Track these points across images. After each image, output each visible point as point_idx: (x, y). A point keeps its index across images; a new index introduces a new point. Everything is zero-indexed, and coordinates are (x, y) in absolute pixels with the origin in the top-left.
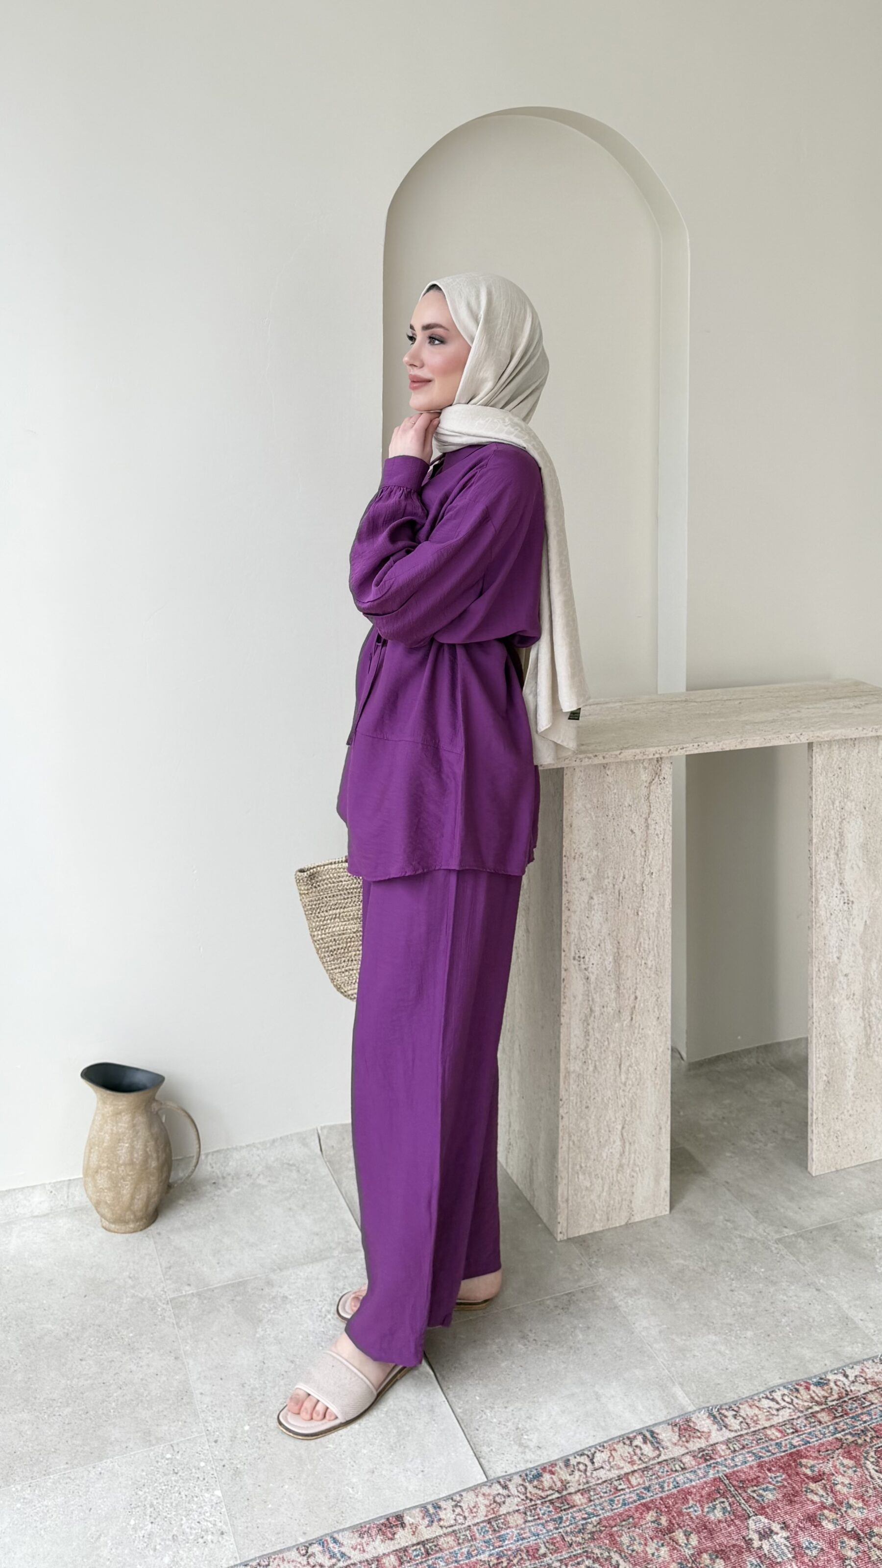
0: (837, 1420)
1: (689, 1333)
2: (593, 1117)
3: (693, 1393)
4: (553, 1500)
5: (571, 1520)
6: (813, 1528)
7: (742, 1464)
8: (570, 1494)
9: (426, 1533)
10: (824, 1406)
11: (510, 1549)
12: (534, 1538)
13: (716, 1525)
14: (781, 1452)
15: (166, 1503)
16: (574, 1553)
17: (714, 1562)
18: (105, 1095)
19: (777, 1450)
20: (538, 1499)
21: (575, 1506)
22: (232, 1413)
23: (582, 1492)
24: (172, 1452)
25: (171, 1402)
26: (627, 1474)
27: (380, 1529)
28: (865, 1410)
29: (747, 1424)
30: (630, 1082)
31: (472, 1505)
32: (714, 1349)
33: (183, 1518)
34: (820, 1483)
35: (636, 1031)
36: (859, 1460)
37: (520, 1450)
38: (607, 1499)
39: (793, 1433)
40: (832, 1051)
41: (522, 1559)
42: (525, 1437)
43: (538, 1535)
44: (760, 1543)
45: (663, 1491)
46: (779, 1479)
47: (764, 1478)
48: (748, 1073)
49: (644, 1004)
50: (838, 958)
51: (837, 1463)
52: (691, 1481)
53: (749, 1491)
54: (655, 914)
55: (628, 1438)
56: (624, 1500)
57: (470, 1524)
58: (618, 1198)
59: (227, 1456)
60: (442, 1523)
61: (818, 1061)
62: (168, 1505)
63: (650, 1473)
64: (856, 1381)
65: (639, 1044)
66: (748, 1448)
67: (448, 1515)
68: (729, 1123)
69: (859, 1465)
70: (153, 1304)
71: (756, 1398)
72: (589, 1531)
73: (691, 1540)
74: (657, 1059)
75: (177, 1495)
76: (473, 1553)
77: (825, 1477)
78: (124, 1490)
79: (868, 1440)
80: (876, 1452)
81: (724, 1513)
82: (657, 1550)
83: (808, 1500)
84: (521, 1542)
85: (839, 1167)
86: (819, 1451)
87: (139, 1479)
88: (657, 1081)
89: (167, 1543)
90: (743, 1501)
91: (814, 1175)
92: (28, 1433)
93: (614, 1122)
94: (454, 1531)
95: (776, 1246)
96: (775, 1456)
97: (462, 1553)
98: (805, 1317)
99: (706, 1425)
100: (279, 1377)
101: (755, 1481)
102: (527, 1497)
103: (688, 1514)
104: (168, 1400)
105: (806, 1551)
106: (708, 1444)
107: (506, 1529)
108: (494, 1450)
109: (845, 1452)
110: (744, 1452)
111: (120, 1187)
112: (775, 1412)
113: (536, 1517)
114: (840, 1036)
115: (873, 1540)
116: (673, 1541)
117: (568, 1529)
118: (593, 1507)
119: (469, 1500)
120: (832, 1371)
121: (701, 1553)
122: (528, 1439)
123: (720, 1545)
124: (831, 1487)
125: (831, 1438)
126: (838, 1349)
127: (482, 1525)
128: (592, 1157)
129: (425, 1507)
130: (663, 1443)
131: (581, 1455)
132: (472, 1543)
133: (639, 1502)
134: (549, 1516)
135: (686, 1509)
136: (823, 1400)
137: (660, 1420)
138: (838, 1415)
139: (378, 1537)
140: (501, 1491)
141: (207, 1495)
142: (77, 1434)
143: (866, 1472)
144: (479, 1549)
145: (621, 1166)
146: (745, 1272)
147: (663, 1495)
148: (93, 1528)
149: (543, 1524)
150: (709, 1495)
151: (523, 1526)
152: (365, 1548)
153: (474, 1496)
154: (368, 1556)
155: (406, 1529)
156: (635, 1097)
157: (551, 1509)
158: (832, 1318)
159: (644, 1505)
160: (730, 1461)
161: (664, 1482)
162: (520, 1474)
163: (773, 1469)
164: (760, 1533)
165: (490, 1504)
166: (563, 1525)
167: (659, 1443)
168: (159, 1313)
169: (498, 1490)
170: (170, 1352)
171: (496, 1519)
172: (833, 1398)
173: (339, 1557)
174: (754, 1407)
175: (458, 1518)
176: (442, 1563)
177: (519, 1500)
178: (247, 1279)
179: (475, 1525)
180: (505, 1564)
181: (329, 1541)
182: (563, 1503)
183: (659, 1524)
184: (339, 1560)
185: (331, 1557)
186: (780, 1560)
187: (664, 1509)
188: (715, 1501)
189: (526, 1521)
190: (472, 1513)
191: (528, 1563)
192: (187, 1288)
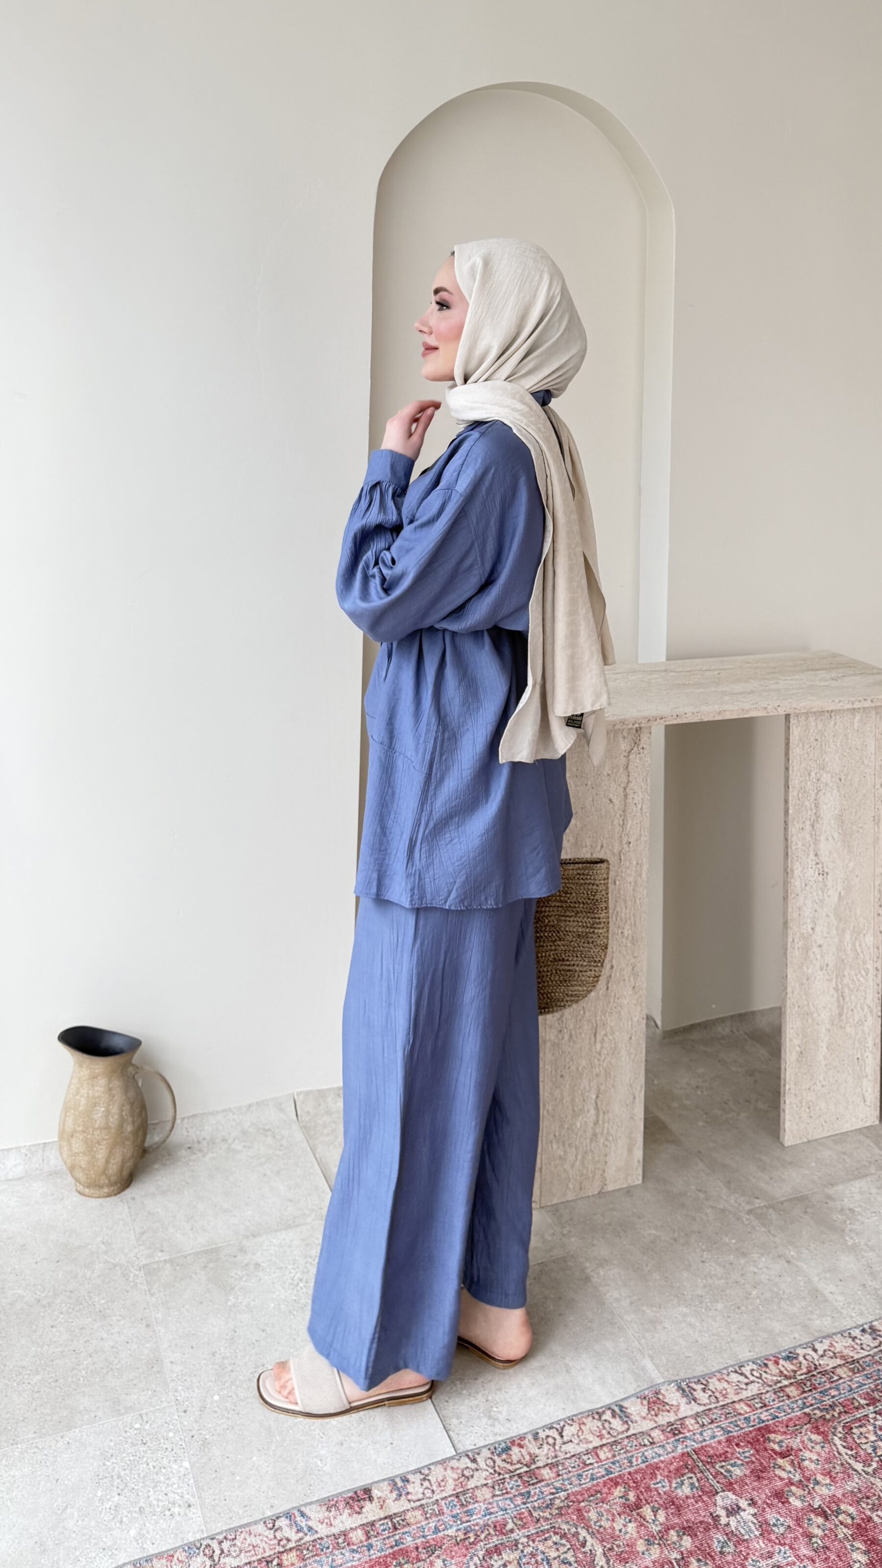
0: (805, 1395)
1: (660, 1305)
2: (567, 1086)
3: (662, 1366)
4: (521, 1473)
5: (539, 1495)
6: (780, 1505)
7: (711, 1439)
8: (538, 1468)
9: (394, 1507)
10: (793, 1381)
11: (477, 1524)
12: (502, 1513)
13: (684, 1501)
14: (749, 1427)
15: (134, 1474)
16: (542, 1528)
17: (681, 1539)
18: (81, 1059)
19: (745, 1425)
20: (507, 1473)
21: (543, 1480)
22: (202, 1383)
23: (551, 1466)
24: (141, 1421)
25: (141, 1370)
26: (596, 1448)
27: (348, 1503)
28: (833, 1385)
29: (716, 1398)
30: (605, 1052)
31: (440, 1478)
32: (684, 1321)
33: (151, 1490)
34: (788, 1459)
35: (612, 1000)
36: (827, 1436)
37: (490, 1422)
38: (575, 1474)
39: (761, 1407)
40: (805, 1022)
41: (489, 1534)
42: (495, 1409)
43: (506, 1510)
44: (727, 1519)
45: (631, 1466)
46: (747, 1454)
47: (732, 1454)
48: (722, 1042)
49: (620, 973)
50: (813, 929)
51: (805, 1438)
52: (659, 1456)
53: (717, 1467)
54: (632, 883)
55: (598, 1413)
56: (592, 1475)
57: (438, 1497)
58: (591, 1167)
59: (196, 1427)
60: (410, 1497)
61: (792, 1031)
62: (136, 1476)
63: (619, 1447)
64: (825, 1355)
65: (614, 1013)
66: (717, 1422)
67: (415, 1489)
68: (702, 1092)
69: (826, 1440)
70: (126, 1270)
71: (725, 1372)
72: (556, 1507)
73: (658, 1516)
74: (632, 1028)
75: (147, 1467)
76: (441, 1528)
77: (793, 1453)
78: (91, 1460)
79: (836, 1415)
80: (844, 1427)
81: (692, 1489)
82: (625, 1526)
83: (776, 1475)
84: (488, 1517)
85: (810, 1138)
86: (787, 1426)
87: (107, 1450)
88: (632, 1050)
89: (134, 1515)
90: (711, 1477)
91: (786, 1145)
93: (588, 1091)
94: (421, 1505)
95: (747, 1217)
96: (743, 1431)
97: (429, 1527)
98: (775, 1289)
99: (675, 1398)
100: (249, 1345)
101: (723, 1456)
102: (495, 1471)
103: (656, 1489)
104: (138, 1368)
105: (773, 1528)
106: (676, 1418)
107: (474, 1503)
108: (463, 1422)
109: (813, 1428)
110: (712, 1426)
111: (95, 1152)
112: (744, 1386)
113: (504, 1491)
114: (814, 1006)
115: (841, 1517)
116: (641, 1517)
117: (536, 1504)
118: (561, 1482)
119: (437, 1473)
120: (800, 1346)
121: (669, 1529)
122: (497, 1411)
123: (687, 1521)
124: (798, 1462)
125: (799, 1413)
126: (808, 1322)
127: (450, 1499)
128: (566, 1126)
129: (393, 1481)
130: (633, 1417)
131: (551, 1428)
132: (440, 1518)
133: (607, 1477)
134: (517, 1490)
135: (654, 1484)
136: (792, 1374)
137: (630, 1394)
138: (806, 1389)
139: (346, 1511)
140: (470, 1464)
141: (175, 1466)
142: (46, 1403)
143: (834, 1448)
144: (447, 1524)
145: (595, 1135)
146: (715, 1243)
147: (632, 1470)
148: (60, 1499)
149: (511, 1499)
150: (677, 1470)
151: (491, 1500)
152: (332, 1522)
153: (442, 1470)
154: (335, 1531)
155: (374, 1502)
156: (610, 1066)
157: (519, 1483)
158: (802, 1291)
159: (611, 1480)
160: (698, 1436)
161: (632, 1456)
162: (489, 1447)
163: (742, 1444)
164: (727, 1510)
165: (459, 1478)
166: (531, 1499)
167: (628, 1417)
168: (131, 1280)
169: (466, 1463)
170: (142, 1320)
171: (464, 1493)
172: (802, 1372)
173: (307, 1532)
174: (723, 1381)
175: (426, 1492)
176: (409, 1539)
177: (488, 1474)
178: (220, 1245)
179: (442, 1499)
180: (472, 1540)
181: (297, 1514)
182: (531, 1477)
183: (627, 1500)
184: (306, 1534)
185: (298, 1531)
186: (746, 1537)
187: (632, 1484)
188: (683, 1476)
189: (494, 1496)
190: (440, 1486)
191: (495, 1539)
192: (160, 1254)
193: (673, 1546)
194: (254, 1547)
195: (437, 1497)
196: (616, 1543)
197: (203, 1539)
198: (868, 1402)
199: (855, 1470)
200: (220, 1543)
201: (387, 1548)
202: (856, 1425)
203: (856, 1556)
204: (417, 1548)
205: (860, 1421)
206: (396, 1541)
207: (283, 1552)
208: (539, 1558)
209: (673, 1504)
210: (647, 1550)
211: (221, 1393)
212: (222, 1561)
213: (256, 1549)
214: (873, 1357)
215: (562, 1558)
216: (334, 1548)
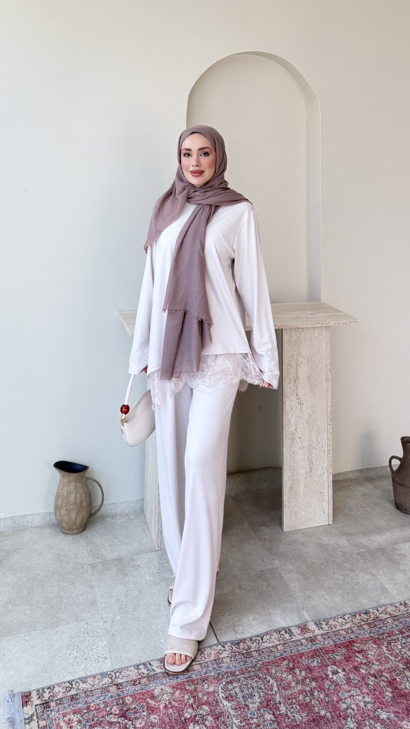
0: (372, 629)
1: (313, 590)
3: (311, 614)
4: (243, 653)
5: (251, 662)
6: (356, 672)
7: (328, 644)
8: (251, 651)
10: (366, 622)
11: (223, 672)
12: (234, 668)
13: (314, 668)
14: (345, 640)
16: (251, 675)
17: (311, 683)
19: (343, 639)
20: (237, 653)
21: (253, 656)
22: (113, 611)
23: (257, 651)
24: (86, 625)
25: (88, 605)
26: (276, 645)
28: (384, 625)
29: (331, 628)
31: (208, 653)
32: (323, 597)
33: (90, 652)
34: (361, 654)
36: (379, 646)
37: (234, 633)
38: (267, 655)
39: (351, 633)
41: (228, 676)
43: (236, 667)
44: (332, 676)
45: (292, 653)
46: (343, 651)
47: (337, 651)
51: (370, 646)
52: (304, 650)
53: (330, 655)
55: (279, 631)
56: (274, 656)
59: (110, 628)
62: (84, 646)
63: (287, 645)
64: (382, 613)
66: (331, 638)
69: (379, 647)
70: (83, 566)
71: (336, 617)
72: (258, 667)
73: (302, 673)
75: (88, 642)
76: (208, 672)
77: (364, 652)
78: (66, 639)
79: (384, 637)
80: (387, 642)
81: (318, 664)
82: (287, 676)
83: (355, 660)
84: (228, 669)
86: (362, 641)
87: (73, 635)
89: (83, 660)
90: (326, 659)
92: (28, 614)
94: (200, 663)
95: (356, 555)
96: (342, 642)
97: (203, 672)
98: (366, 586)
99: (313, 627)
100: (133, 597)
102: (232, 652)
103: (302, 663)
104: (87, 604)
105: (352, 681)
106: (313, 635)
107: (222, 664)
108: (223, 632)
109: (374, 642)
110: (329, 639)
112: (344, 624)
113: (236, 660)
115: (382, 678)
116: (294, 673)
117: (249, 665)
118: (261, 657)
119: (207, 651)
120: (371, 609)
121: (306, 678)
122: (238, 629)
123: (315, 676)
125: (368, 636)
126: (379, 600)
127: (212, 661)
130: (294, 634)
131: (258, 636)
132: (208, 668)
133: (281, 657)
134: (241, 659)
135: (301, 661)
136: (366, 620)
137: (294, 625)
138: (372, 626)
140: (223, 648)
141: (100, 643)
142: (48, 616)
143: (382, 650)
144: (210, 671)
146: (340, 566)
148: (53, 653)
149: (238, 663)
150: (312, 656)
151: (230, 663)
153: (210, 650)
157: (242, 657)
158: (377, 587)
159: (283, 658)
160: (322, 643)
161: (293, 649)
162: (231, 642)
163: (341, 647)
164: (333, 672)
165: (217, 653)
166: (247, 663)
167: (291, 633)
168: (85, 569)
169: (220, 648)
170: (89, 585)
171: (218, 659)
172: (371, 619)
173: (151, 671)
174: (335, 621)
175: (202, 658)
176: (194, 676)
177: (229, 652)
178: (123, 557)
179: (209, 661)
180: (220, 678)
181: (148, 664)
182: (247, 655)
183: (289, 666)
184: (151, 672)
185: (148, 670)
186: (340, 683)
187: (291, 660)
188: (314, 658)
189: (231, 661)
190: (208, 656)
191: (230, 678)
192: (97, 560)
193: (308, 685)
194: (129, 675)
195: (206, 660)
196: (283, 682)
197: (108, 672)
198: (399, 633)
199: (391, 660)
200: (115, 673)
201: (185, 679)
202: (393, 642)
203: (387, 693)
204: (197, 679)
205: (395, 640)
206: (189, 676)
207: (141, 678)
208: (249, 686)
209: (309, 669)
210: (296, 686)
211: (121, 616)
212: (116, 680)
213: (130, 676)
214: (404, 615)
215: (259, 687)
216: (162, 677)
